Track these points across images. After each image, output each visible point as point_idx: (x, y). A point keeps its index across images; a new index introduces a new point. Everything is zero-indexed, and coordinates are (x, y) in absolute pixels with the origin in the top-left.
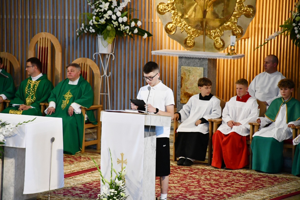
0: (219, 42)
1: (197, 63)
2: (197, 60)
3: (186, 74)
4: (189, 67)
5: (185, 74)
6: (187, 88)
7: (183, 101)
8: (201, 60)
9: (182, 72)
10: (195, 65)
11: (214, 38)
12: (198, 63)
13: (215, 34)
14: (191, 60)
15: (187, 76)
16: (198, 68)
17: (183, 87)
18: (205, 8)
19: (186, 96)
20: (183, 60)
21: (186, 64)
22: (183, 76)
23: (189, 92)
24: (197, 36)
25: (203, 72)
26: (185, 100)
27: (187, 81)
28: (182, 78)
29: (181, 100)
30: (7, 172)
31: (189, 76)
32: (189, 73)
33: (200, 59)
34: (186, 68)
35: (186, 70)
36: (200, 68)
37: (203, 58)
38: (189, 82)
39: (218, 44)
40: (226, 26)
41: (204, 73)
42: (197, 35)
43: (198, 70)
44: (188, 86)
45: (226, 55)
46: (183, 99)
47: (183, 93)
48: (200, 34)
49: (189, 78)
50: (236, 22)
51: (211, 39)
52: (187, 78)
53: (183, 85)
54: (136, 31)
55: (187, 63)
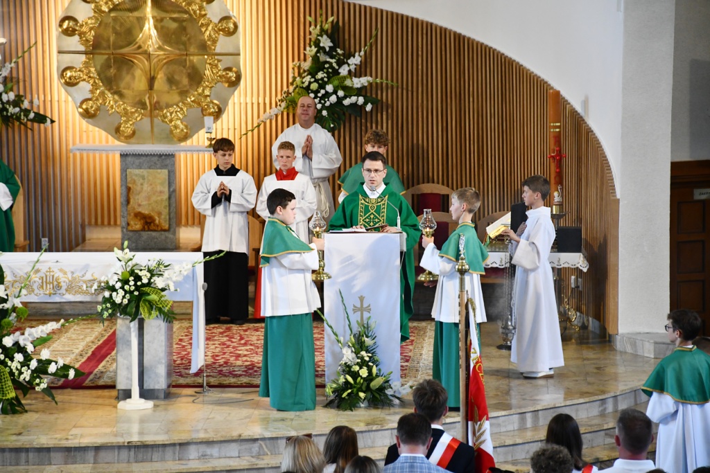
0: (179, 128)
1: (155, 163)
2: (156, 158)
3: (137, 181)
4: (142, 170)
5: (134, 182)
6: (139, 205)
7: (132, 227)
8: (163, 157)
9: (129, 180)
10: (151, 166)
11: (171, 121)
12: (157, 163)
13: (171, 115)
14: (144, 158)
15: (139, 184)
16: (159, 171)
17: (131, 203)
18: (152, 74)
19: (139, 218)
20: (129, 159)
21: (134, 166)
22: (130, 185)
23: (143, 212)
24: (140, 120)
25: (167, 178)
26: (136, 224)
27: (139, 193)
28: (129, 189)
29: (128, 224)
30: (150, 342)
31: (142, 184)
32: (141, 181)
33: (160, 156)
34: (137, 171)
35: (136, 175)
36: (163, 170)
37: (166, 155)
38: (143, 195)
39: (178, 131)
40: (192, 101)
41: (169, 179)
42: (138, 119)
43: (159, 174)
44: (142, 202)
45: (206, 147)
46: (132, 223)
47: (132, 214)
48: (145, 116)
49: (142, 188)
50: (208, 94)
51: (165, 124)
52: (138, 188)
53: (132, 201)
54: (32, 115)
55: (138, 164)
